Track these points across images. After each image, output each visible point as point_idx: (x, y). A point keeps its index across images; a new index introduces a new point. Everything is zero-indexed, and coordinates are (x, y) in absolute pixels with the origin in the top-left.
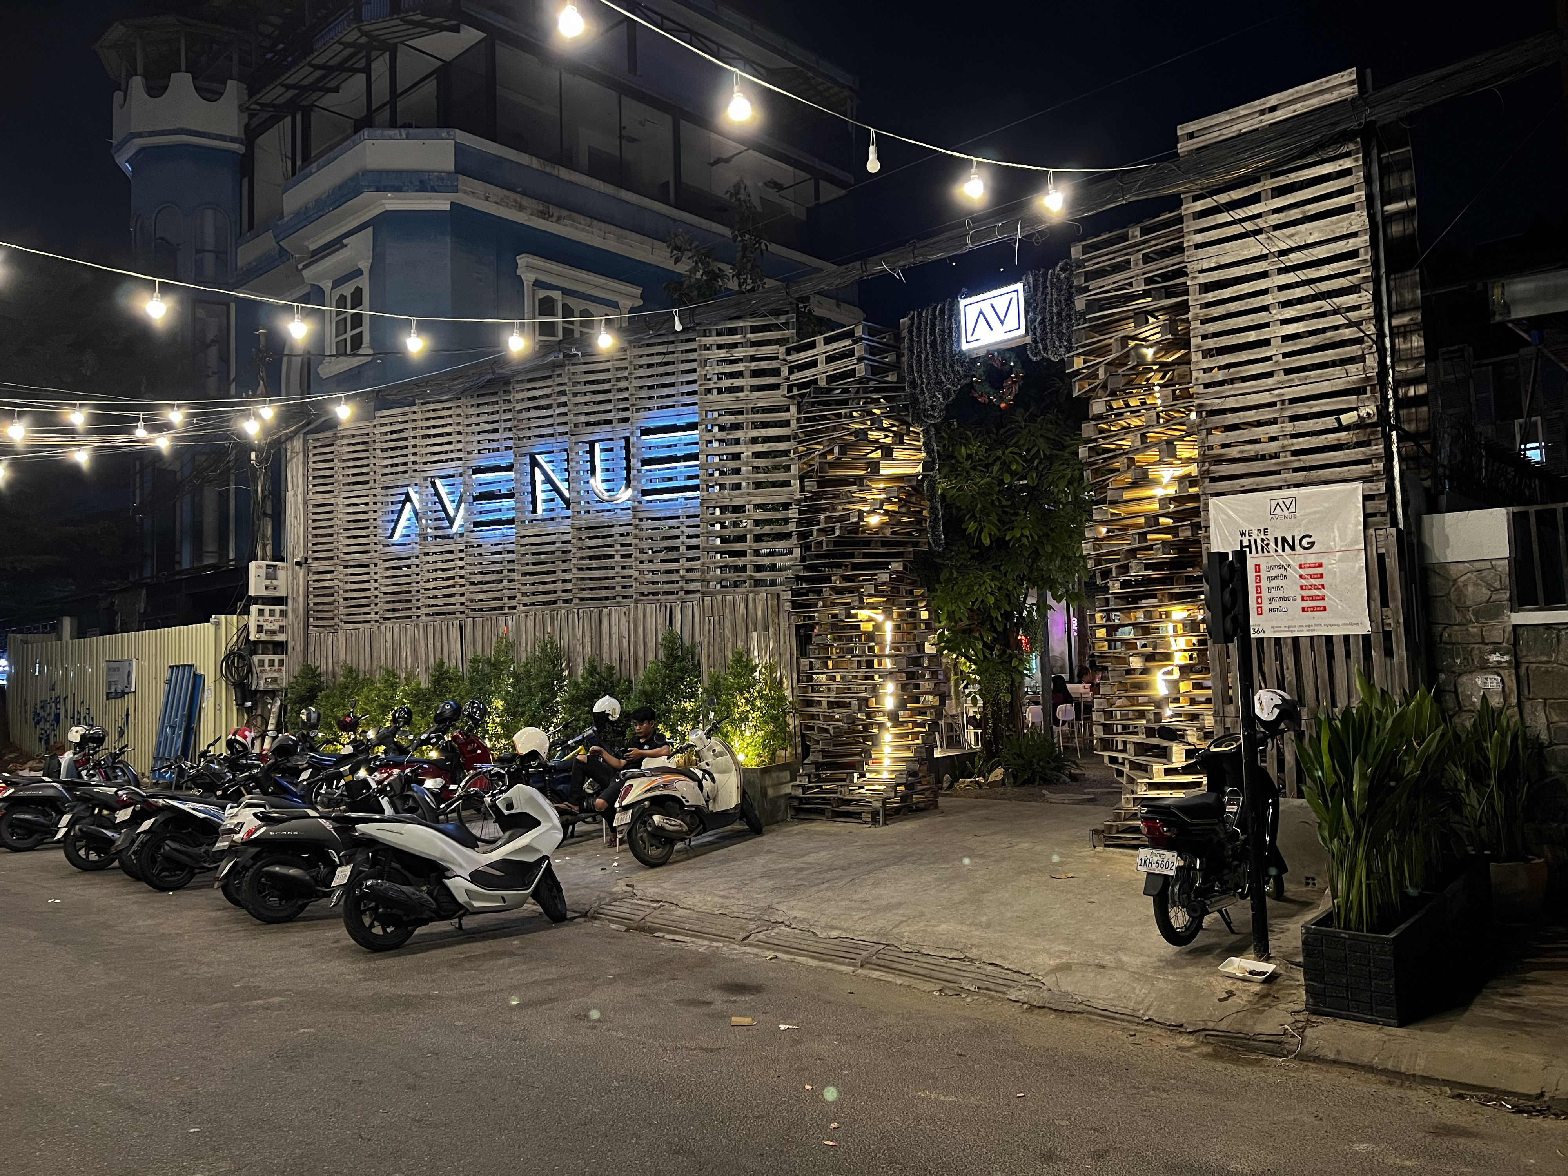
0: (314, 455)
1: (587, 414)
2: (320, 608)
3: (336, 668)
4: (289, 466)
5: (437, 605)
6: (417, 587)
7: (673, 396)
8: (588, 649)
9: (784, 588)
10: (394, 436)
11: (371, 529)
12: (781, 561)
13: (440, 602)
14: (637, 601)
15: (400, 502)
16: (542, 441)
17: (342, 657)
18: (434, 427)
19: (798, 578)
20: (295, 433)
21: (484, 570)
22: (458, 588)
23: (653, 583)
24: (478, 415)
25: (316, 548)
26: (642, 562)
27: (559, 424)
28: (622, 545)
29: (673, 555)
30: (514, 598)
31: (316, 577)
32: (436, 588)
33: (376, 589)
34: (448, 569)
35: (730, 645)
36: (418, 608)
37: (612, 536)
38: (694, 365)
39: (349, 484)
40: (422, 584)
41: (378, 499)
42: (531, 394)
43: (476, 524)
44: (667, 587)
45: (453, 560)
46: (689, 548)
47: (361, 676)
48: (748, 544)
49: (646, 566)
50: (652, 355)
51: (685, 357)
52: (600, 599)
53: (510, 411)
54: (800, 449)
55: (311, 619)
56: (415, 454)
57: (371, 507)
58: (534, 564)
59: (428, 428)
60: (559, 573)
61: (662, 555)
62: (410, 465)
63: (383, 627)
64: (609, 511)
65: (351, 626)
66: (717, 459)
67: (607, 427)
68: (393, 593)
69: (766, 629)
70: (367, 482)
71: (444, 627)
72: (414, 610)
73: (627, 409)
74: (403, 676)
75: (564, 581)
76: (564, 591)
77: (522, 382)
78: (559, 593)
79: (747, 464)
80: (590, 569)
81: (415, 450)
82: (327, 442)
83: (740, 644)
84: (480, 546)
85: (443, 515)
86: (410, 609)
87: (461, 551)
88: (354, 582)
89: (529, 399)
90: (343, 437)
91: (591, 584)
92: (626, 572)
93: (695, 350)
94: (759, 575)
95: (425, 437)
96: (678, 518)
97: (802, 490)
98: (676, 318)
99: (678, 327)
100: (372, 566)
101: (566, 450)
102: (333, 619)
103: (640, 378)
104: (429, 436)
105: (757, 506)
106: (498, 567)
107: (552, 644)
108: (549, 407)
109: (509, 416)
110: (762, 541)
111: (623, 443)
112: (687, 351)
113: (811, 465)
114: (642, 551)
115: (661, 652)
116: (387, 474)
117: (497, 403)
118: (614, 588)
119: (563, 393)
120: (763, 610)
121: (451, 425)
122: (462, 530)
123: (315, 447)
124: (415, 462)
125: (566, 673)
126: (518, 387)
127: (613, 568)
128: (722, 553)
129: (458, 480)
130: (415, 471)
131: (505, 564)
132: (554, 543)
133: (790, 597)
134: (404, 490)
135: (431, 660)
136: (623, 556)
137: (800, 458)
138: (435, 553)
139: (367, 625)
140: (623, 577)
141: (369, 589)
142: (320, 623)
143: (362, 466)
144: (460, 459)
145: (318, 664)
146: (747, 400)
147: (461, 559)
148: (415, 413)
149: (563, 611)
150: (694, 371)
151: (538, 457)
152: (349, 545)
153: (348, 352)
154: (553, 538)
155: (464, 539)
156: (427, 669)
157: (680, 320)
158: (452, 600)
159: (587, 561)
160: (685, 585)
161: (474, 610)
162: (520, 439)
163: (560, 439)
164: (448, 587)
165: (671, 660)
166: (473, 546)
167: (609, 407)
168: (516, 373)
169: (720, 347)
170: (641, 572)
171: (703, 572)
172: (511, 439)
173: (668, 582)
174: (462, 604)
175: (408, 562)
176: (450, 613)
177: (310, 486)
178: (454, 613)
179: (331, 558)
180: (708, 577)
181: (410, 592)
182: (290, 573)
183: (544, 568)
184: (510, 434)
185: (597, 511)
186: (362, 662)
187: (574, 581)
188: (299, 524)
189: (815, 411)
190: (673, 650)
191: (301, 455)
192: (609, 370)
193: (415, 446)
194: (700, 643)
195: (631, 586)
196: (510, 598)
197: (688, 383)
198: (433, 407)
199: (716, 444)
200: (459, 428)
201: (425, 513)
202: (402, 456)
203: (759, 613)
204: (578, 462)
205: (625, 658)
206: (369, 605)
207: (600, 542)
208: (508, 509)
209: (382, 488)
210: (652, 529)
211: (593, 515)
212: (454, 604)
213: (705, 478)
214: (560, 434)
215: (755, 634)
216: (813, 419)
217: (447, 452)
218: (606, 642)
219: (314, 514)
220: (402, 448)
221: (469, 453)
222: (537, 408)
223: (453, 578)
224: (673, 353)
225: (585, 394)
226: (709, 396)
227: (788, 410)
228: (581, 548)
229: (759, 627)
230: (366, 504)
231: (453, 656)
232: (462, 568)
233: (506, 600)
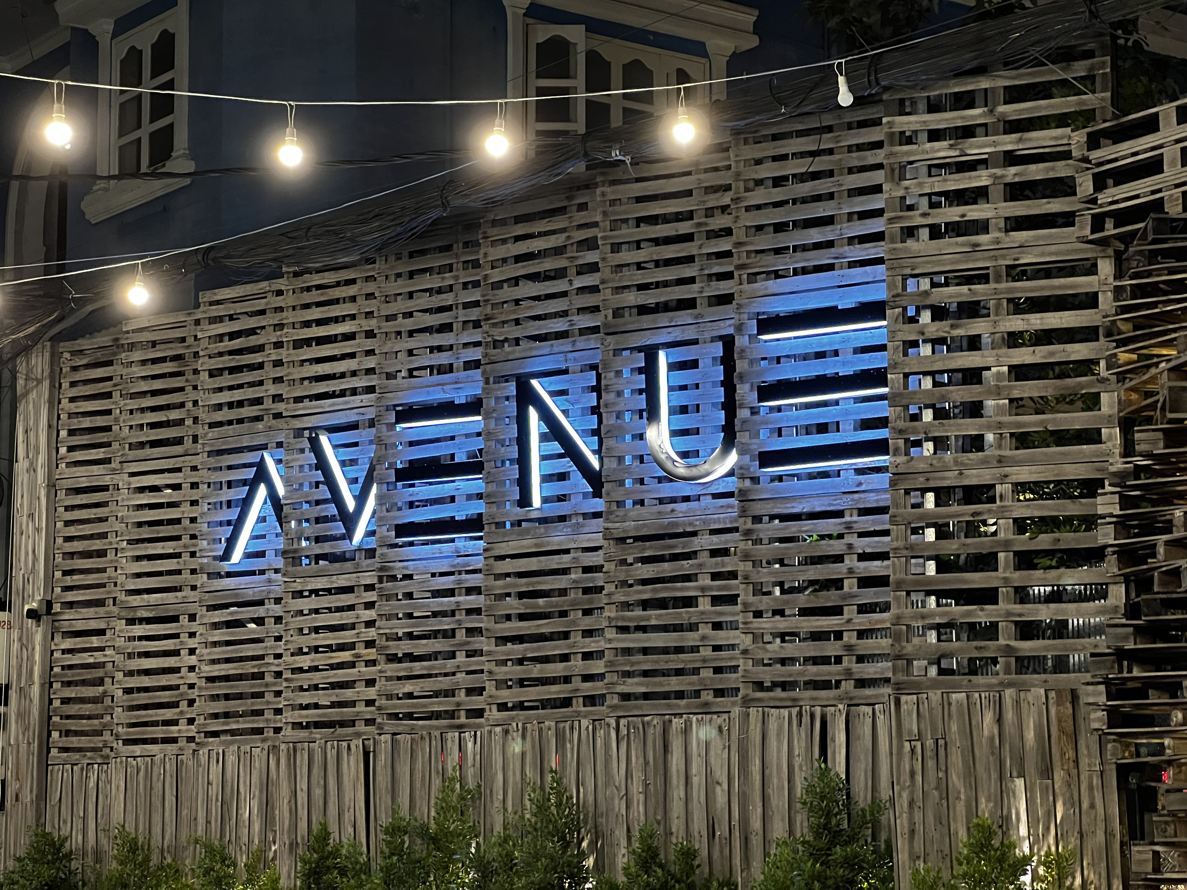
0: (73, 384)
1: (641, 287)
2: (73, 709)
3: (104, 841)
4: (21, 408)
5: (316, 706)
6: (273, 665)
7: (830, 244)
8: (639, 809)
9: (1088, 677)
10: (237, 343)
11: (186, 539)
12: (1079, 614)
13: (324, 698)
14: (747, 702)
15: (244, 482)
16: (545, 347)
17: (117, 815)
18: (320, 322)
19: (1121, 655)
20: (35, 339)
21: (417, 630)
22: (361, 668)
23: (783, 662)
24: (411, 295)
25: (69, 581)
26: (758, 614)
27: (581, 310)
28: (715, 576)
29: (830, 598)
30: (480, 691)
31: (68, 643)
32: (316, 669)
33: (192, 669)
34: (341, 628)
35: (960, 808)
36: (278, 711)
37: (691, 555)
38: (878, 177)
39: (141, 445)
40: (287, 658)
41: (203, 475)
42: (522, 248)
43: (402, 530)
44: (814, 671)
45: (351, 608)
46: (866, 582)
47: (155, 860)
48: (1000, 573)
49: (767, 624)
50: (784, 157)
51: (855, 159)
52: (666, 696)
53: (476, 284)
54: (1124, 357)
55: (55, 735)
56: (278, 380)
57: (187, 493)
58: (522, 617)
59: (307, 324)
60: (576, 638)
61: (804, 599)
62: (268, 403)
63: (203, 752)
64: (686, 499)
65: (137, 749)
66: (927, 383)
67: (685, 316)
68: (227, 678)
69: (1047, 772)
70: (179, 441)
71: (331, 754)
72: (269, 715)
73: (728, 276)
74: (242, 860)
75: (587, 656)
76: (587, 678)
77: (503, 222)
78: (577, 682)
79: (997, 392)
80: (644, 629)
81: (279, 372)
82: (100, 356)
83: (985, 807)
84: (410, 577)
85: (332, 510)
86: (259, 713)
87: (370, 588)
88: (147, 655)
89: (518, 259)
90: (132, 346)
91: (647, 663)
92: (723, 637)
93: (878, 145)
94: (1027, 647)
95: (299, 344)
96: (839, 514)
97: (1128, 450)
98: (841, 80)
99: (845, 98)
100: (184, 620)
101: (594, 367)
102: (100, 733)
103: (758, 207)
104: (307, 342)
105: (1020, 487)
106: (446, 624)
107: (559, 795)
108: (560, 274)
109: (475, 295)
110: (1034, 567)
111: (718, 349)
112: (860, 148)
113: (1148, 394)
114: (760, 591)
115: (802, 821)
116: (220, 424)
117: (450, 268)
118: (696, 671)
119: (590, 244)
120: (1038, 728)
121: (353, 317)
122: (373, 542)
123: (75, 369)
124: (277, 398)
125: (590, 862)
126: (496, 233)
127: (693, 627)
128: (940, 594)
129: (363, 435)
130: (278, 416)
131: (460, 616)
132: (565, 571)
133: (1102, 699)
134: (252, 457)
135: (303, 825)
136: (716, 600)
137: (1121, 377)
138: (315, 592)
139: (171, 748)
140: (717, 648)
141: (177, 670)
142: (74, 741)
143: (168, 407)
144: (370, 390)
145: (65, 831)
146: (999, 249)
147: (370, 605)
148: (279, 293)
149: (585, 723)
150: (877, 189)
151: (535, 383)
152: (138, 575)
153: (144, 169)
154: (564, 560)
155: (375, 563)
156: (293, 846)
157: (849, 81)
158: (348, 694)
159: (638, 612)
160: (856, 668)
161: (395, 716)
162: (497, 344)
163: (581, 343)
164: (341, 666)
165: (825, 839)
166: (393, 578)
167: (687, 271)
168: (492, 203)
169: (934, 135)
170: (758, 637)
171: (897, 637)
172: (477, 344)
173: (816, 661)
174: (370, 703)
175: (259, 612)
176: (342, 724)
177: (63, 450)
178: (352, 723)
179: (100, 603)
180: (909, 648)
181: (261, 676)
182: (15, 634)
183: (544, 626)
184: (476, 336)
185: (661, 501)
186: (157, 830)
187: (609, 656)
188: (38, 530)
189: (1159, 272)
190: (828, 814)
191: (46, 384)
192: (689, 193)
193: (278, 363)
194: (892, 800)
195: (734, 669)
196: (470, 692)
197: (864, 215)
198: (317, 279)
199: (926, 350)
200: (372, 324)
201: (295, 506)
202: (251, 384)
203: (1030, 735)
204: (619, 394)
205: (721, 831)
206: (175, 705)
207: (667, 569)
208: (469, 497)
209: (210, 454)
210: (782, 540)
211: (650, 510)
212: (353, 704)
213: (901, 424)
214: (583, 332)
215: (1020, 783)
216: (1153, 289)
217: (343, 375)
218: (678, 793)
219: (67, 508)
220: (252, 367)
221: (390, 376)
222: (534, 277)
223: (351, 646)
224: (831, 152)
225: (638, 245)
226: (910, 243)
227: (1092, 270)
228: (624, 584)
229: (1031, 767)
230: (176, 487)
231: (348, 817)
232: (370, 624)
233: (462, 696)
